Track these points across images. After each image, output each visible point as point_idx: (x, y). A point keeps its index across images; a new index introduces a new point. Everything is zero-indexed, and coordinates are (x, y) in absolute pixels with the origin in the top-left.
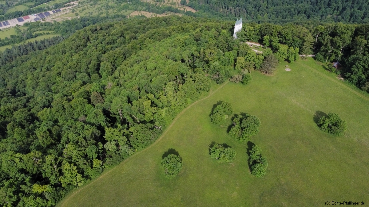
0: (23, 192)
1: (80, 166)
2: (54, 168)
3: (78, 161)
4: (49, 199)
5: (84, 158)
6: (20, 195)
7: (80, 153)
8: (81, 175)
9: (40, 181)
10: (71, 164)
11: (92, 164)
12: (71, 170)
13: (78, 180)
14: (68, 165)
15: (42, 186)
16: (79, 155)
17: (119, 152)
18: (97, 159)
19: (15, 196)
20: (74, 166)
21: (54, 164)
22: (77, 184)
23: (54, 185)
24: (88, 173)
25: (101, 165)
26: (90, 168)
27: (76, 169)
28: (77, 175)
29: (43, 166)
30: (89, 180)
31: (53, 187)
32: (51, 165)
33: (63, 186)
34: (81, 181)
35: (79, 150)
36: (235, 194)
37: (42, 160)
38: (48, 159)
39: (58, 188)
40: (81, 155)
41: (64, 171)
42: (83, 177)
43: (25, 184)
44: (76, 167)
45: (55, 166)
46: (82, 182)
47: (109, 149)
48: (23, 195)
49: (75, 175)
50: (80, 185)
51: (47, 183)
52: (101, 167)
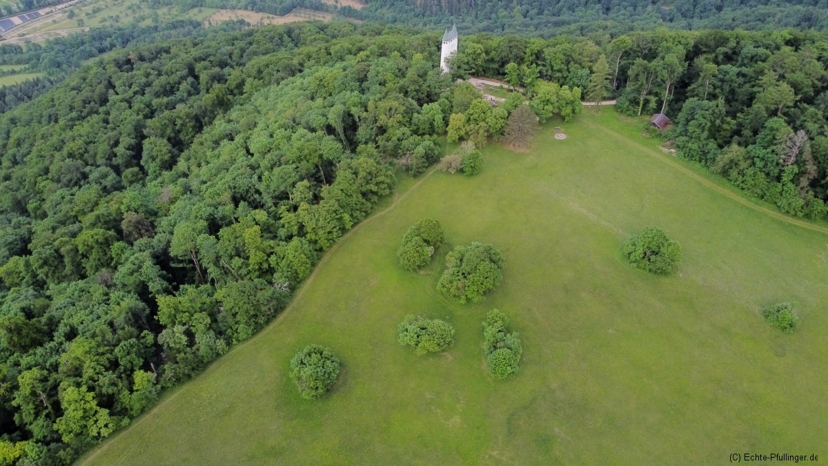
1: (104, 390)
2: (42, 401)
3: (96, 379)
5: (111, 372)
7: (101, 359)
8: (107, 411)
9: (10, 432)
10: (81, 389)
11: (131, 383)
12: (83, 402)
13: (101, 423)
14: (73, 391)
15: (14, 446)
16: (99, 366)
17: (194, 348)
18: (142, 371)
20: (87, 391)
21: (39, 391)
22: (99, 433)
23: (42, 439)
24: (122, 403)
25: (153, 384)
26: (126, 392)
27: (94, 398)
28: (96, 411)
29: (14, 398)
30: (126, 421)
31: (40, 444)
32: (34, 394)
33: (65, 439)
34: (106, 426)
35: (98, 355)
36: (457, 419)
37: (10, 384)
38: (23, 380)
39: (53, 445)
40: (102, 365)
41: (64, 405)
42: (111, 414)
44: (92, 394)
45: (43, 396)
46: (110, 425)
47: (171, 346)
49: (92, 413)
50: (106, 435)
51: (26, 435)
52: (152, 387)
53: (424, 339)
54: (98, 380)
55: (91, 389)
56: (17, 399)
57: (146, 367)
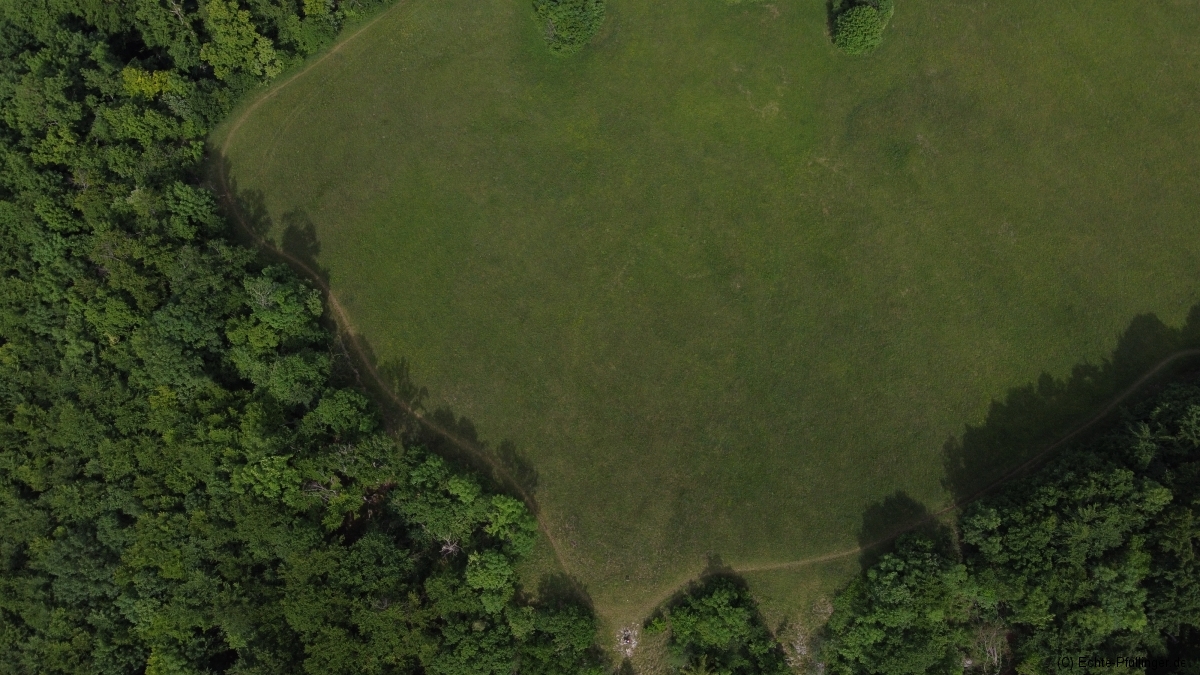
0: (96, 92)
1: (262, 11)
2: (176, 16)
4: (184, 116)
6: (90, 100)
8: (271, 42)
9: (142, 57)
11: (300, 4)
12: (235, 23)
13: (265, 57)
14: (220, 6)
15: (152, 75)
19: (75, 103)
20: (239, 8)
21: (170, 1)
22: (264, 72)
23: (188, 71)
24: (290, 34)
25: (331, 9)
26: (295, 18)
27: (250, 20)
28: (256, 40)
29: (138, 8)
30: (298, 59)
31: (186, 77)
33: (219, 74)
34: (272, 62)
36: (773, 107)
39: (204, 82)
41: (210, 25)
42: (276, 46)
43: (94, 65)
44: (247, 13)
45: (178, 9)
48: (99, 102)
51: (165, 64)
55: (244, 6)
56: (142, 9)
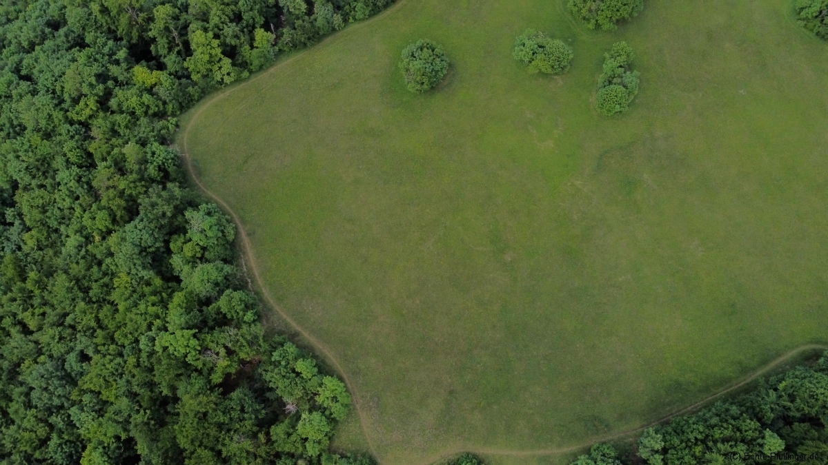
0: (115, 80)
1: (228, 40)
2: (174, 38)
3: (221, 28)
4: (167, 101)
5: (234, 24)
6: (110, 83)
7: (226, 9)
8: (230, 61)
9: (148, 60)
10: (207, 34)
11: (252, 39)
12: (209, 47)
13: (224, 70)
14: (201, 35)
15: (151, 73)
16: (224, 16)
17: (312, 17)
18: (262, 30)
19: (101, 85)
20: (213, 38)
21: (172, 28)
22: (222, 79)
23: (175, 73)
24: (243, 57)
25: (272, 44)
26: (247, 47)
27: (219, 46)
28: (220, 59)
29: (151, 30)
30: (245, 74)
31: (173, 76)
32: (167, 29)
33: (194, 77)
34: (228, 74)
35: (223, 4)
36: (550, 144)
37: (147, 15)
38: (158, 14)
39: (184, 81)
40: (227, 16)
41: (193, 46)
42: (233, 64)
43: (117, 62)
44: (217, 41)
45: (175, 34)
46: (232, 74)
47: (291, 10)
48: (116, 86)
49: (218, 59)
50: (228, 82)
51: (161, 67)
52: (271, 47)
53: (539, 57)
54: (223, 30)
55: (216, 36)
56: (153, 31)
57: (266, 27)
